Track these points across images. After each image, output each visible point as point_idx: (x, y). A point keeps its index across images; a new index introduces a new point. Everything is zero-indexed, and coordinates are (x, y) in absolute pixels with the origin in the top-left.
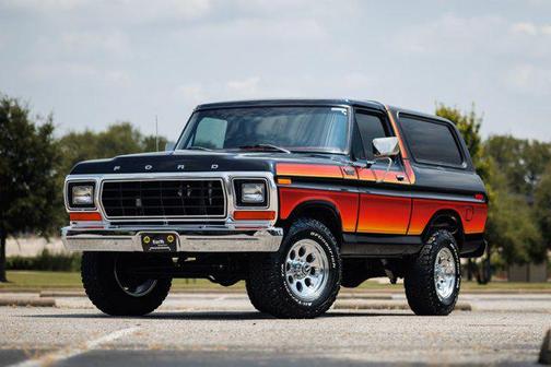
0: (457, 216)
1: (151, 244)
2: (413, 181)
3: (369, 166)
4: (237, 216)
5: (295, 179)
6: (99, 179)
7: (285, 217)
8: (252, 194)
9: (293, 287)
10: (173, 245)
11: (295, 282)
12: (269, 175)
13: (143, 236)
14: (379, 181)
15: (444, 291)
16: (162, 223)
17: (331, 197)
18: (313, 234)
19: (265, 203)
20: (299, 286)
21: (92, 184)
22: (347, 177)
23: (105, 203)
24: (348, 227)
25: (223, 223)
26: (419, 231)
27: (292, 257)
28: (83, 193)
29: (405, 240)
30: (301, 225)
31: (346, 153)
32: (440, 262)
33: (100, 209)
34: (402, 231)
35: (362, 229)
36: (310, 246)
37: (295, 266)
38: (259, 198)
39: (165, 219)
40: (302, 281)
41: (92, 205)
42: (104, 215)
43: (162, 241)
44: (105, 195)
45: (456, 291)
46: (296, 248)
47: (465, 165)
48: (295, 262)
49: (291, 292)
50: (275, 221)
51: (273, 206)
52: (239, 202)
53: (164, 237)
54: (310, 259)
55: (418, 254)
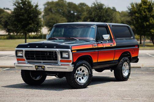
0: (129, 53)
1: (38, 68)
2: (115, 45)
3: (101, 43)
4: (61, 61)
5: (77, 50)
6: (24, 49)
7: (75, 61)
8: (65, 55)
9: (78, 80)
10: (44, 69)
11: (79, 78)
12: (70, 50)
13: (36, 66)
14: (104, 47)
15: (125, 74)
16: (41, 62)
17: (89, 54)
18: (83, 65)
19: (69, 58)
20: (80, 79)
21: (22, 51)
22: (94, 47)
23: (26, 56)
24: (95, 61)
25: (57, 63)
26: (117, 59)
27: (78, 71)
28: (20, 53)
29: (113, 62)
30: (80, 63)
31: (94, 40)
32: (124, 66)
33: (24, 58)
34: (112, 59)
35: (99, 61)
36: (83, 68)
37: (79, 74)
38: (67, 56)
39: (42, 61)
40: (81, 78)
41: (22, 57)
42: (25, 59)
43: (41, 68)
44: (25, 54)
45: (129, 74)
46: (79, 69)
47: (132, 38)
48: (79, 72)
49: (77, 81)
50: (72, 63)
51: (71, 58)
52: (62, 57)
53: (41, 66)
54: (83, 71)
55: (117, 65)
